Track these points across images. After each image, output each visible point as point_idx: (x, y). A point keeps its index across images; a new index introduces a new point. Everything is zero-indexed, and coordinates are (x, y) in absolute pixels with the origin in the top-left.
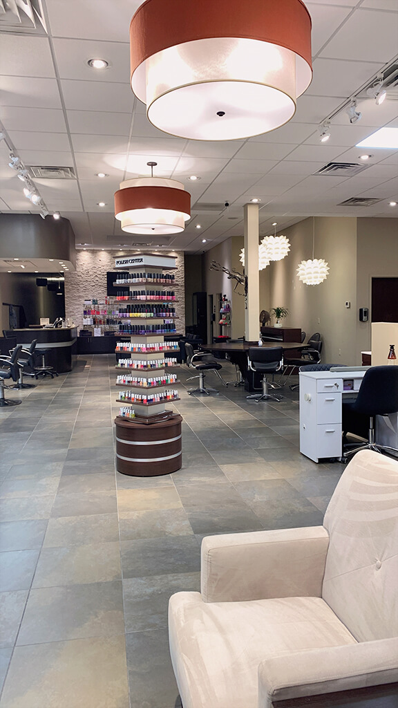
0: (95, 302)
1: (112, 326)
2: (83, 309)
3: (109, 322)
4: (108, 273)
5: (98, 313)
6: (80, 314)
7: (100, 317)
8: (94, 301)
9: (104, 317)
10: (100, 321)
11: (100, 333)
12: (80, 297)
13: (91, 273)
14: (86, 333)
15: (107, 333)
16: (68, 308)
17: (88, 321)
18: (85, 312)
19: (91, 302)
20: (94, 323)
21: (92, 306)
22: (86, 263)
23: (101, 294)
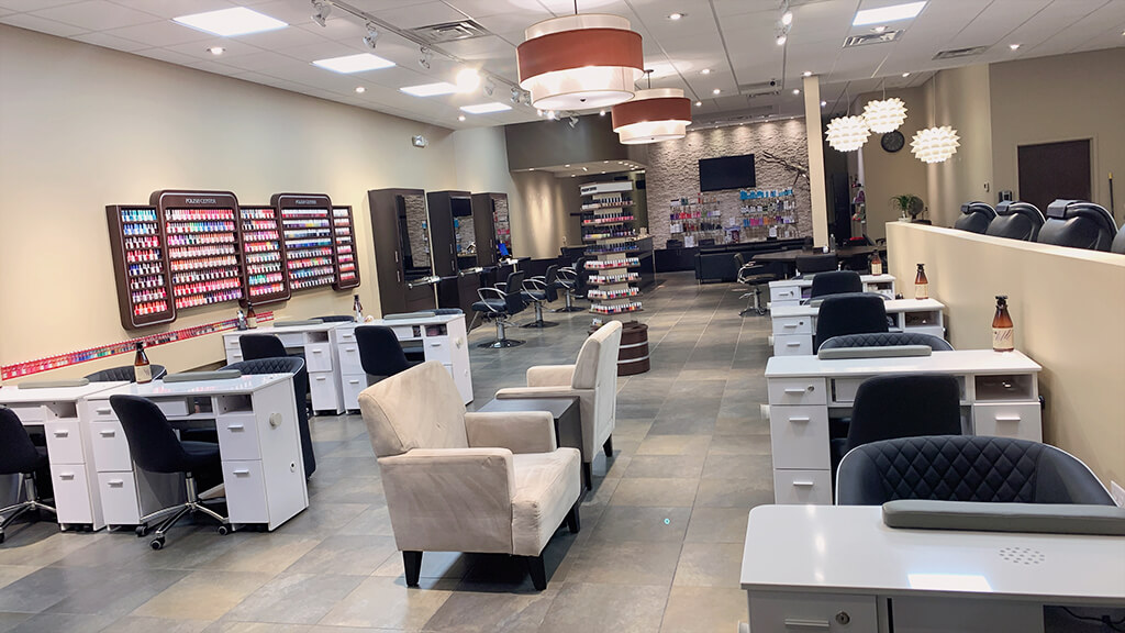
0: (684, 202)
1: (709, 231)
2: (669, 212)
3: (704, 227)
4: (701, 162)
5: (689, 216)
6: (666, 220)
7: (692, 221)
8: (683, 200)
9: (698, 221)
10: (693, 227)
11: (692, 242)
12: (666, 196)
13: (678, 164)
14: (674, 243)
15: (702, 242)
16: (652, 213)
17: (676, 228)
18: (672, 216)
19: (679, 203)
20: (685, 230)
21: (682, 208)
22: (672, 150)
23: (692, 190)
